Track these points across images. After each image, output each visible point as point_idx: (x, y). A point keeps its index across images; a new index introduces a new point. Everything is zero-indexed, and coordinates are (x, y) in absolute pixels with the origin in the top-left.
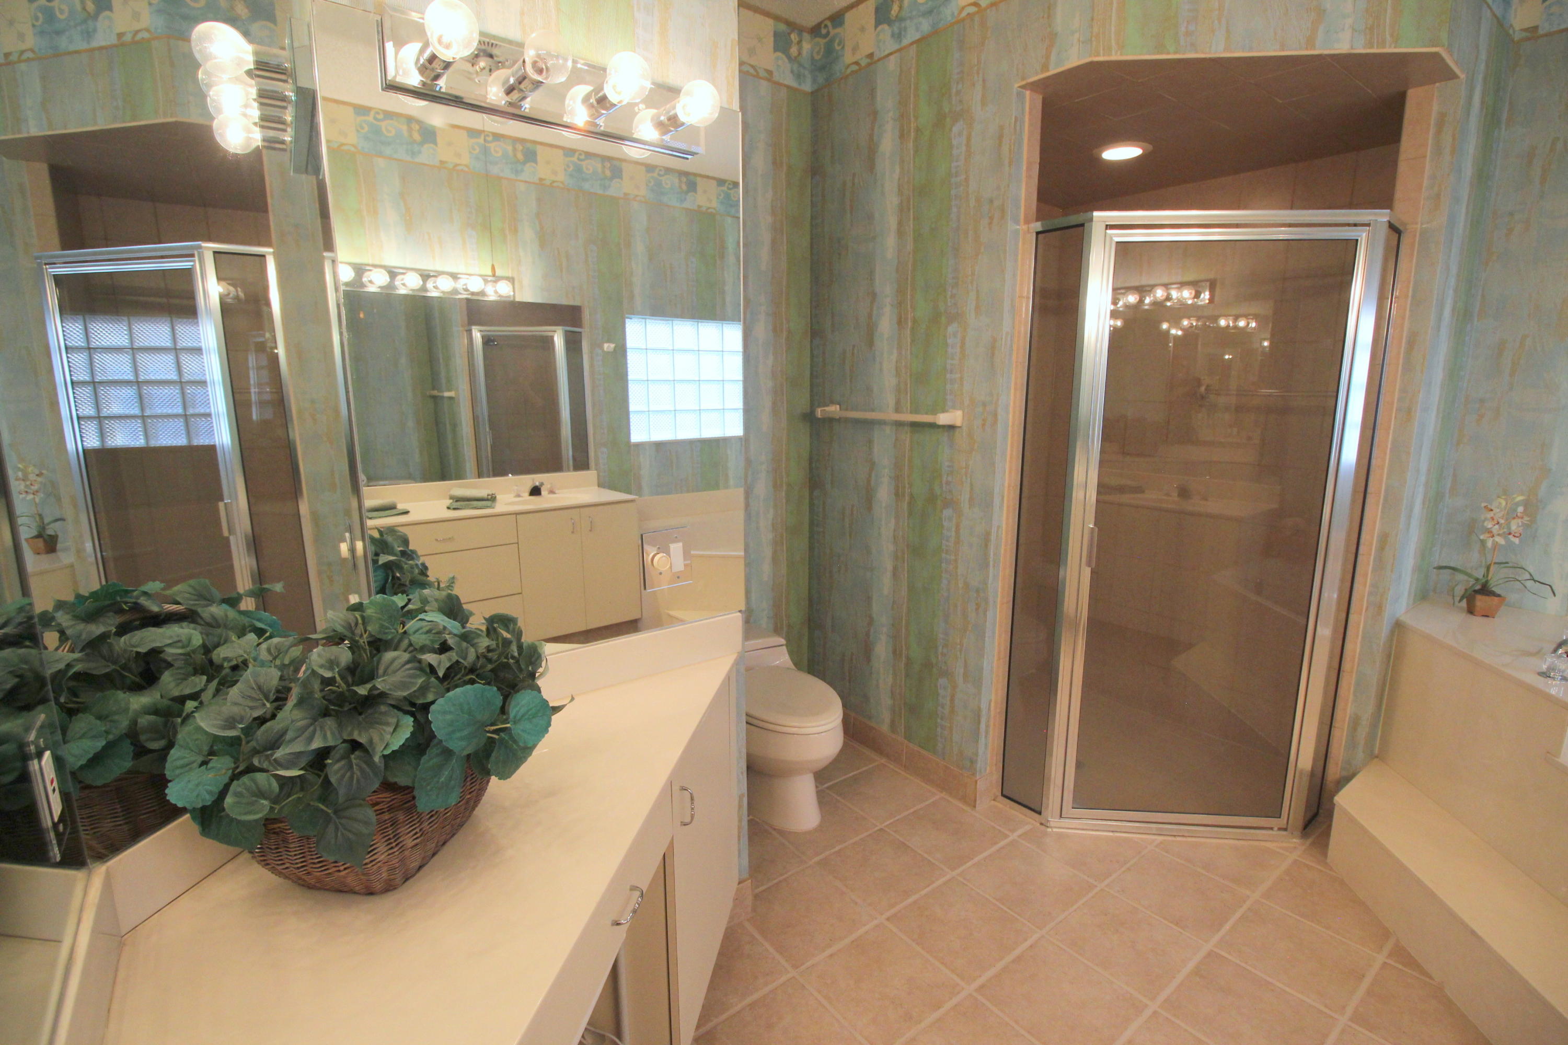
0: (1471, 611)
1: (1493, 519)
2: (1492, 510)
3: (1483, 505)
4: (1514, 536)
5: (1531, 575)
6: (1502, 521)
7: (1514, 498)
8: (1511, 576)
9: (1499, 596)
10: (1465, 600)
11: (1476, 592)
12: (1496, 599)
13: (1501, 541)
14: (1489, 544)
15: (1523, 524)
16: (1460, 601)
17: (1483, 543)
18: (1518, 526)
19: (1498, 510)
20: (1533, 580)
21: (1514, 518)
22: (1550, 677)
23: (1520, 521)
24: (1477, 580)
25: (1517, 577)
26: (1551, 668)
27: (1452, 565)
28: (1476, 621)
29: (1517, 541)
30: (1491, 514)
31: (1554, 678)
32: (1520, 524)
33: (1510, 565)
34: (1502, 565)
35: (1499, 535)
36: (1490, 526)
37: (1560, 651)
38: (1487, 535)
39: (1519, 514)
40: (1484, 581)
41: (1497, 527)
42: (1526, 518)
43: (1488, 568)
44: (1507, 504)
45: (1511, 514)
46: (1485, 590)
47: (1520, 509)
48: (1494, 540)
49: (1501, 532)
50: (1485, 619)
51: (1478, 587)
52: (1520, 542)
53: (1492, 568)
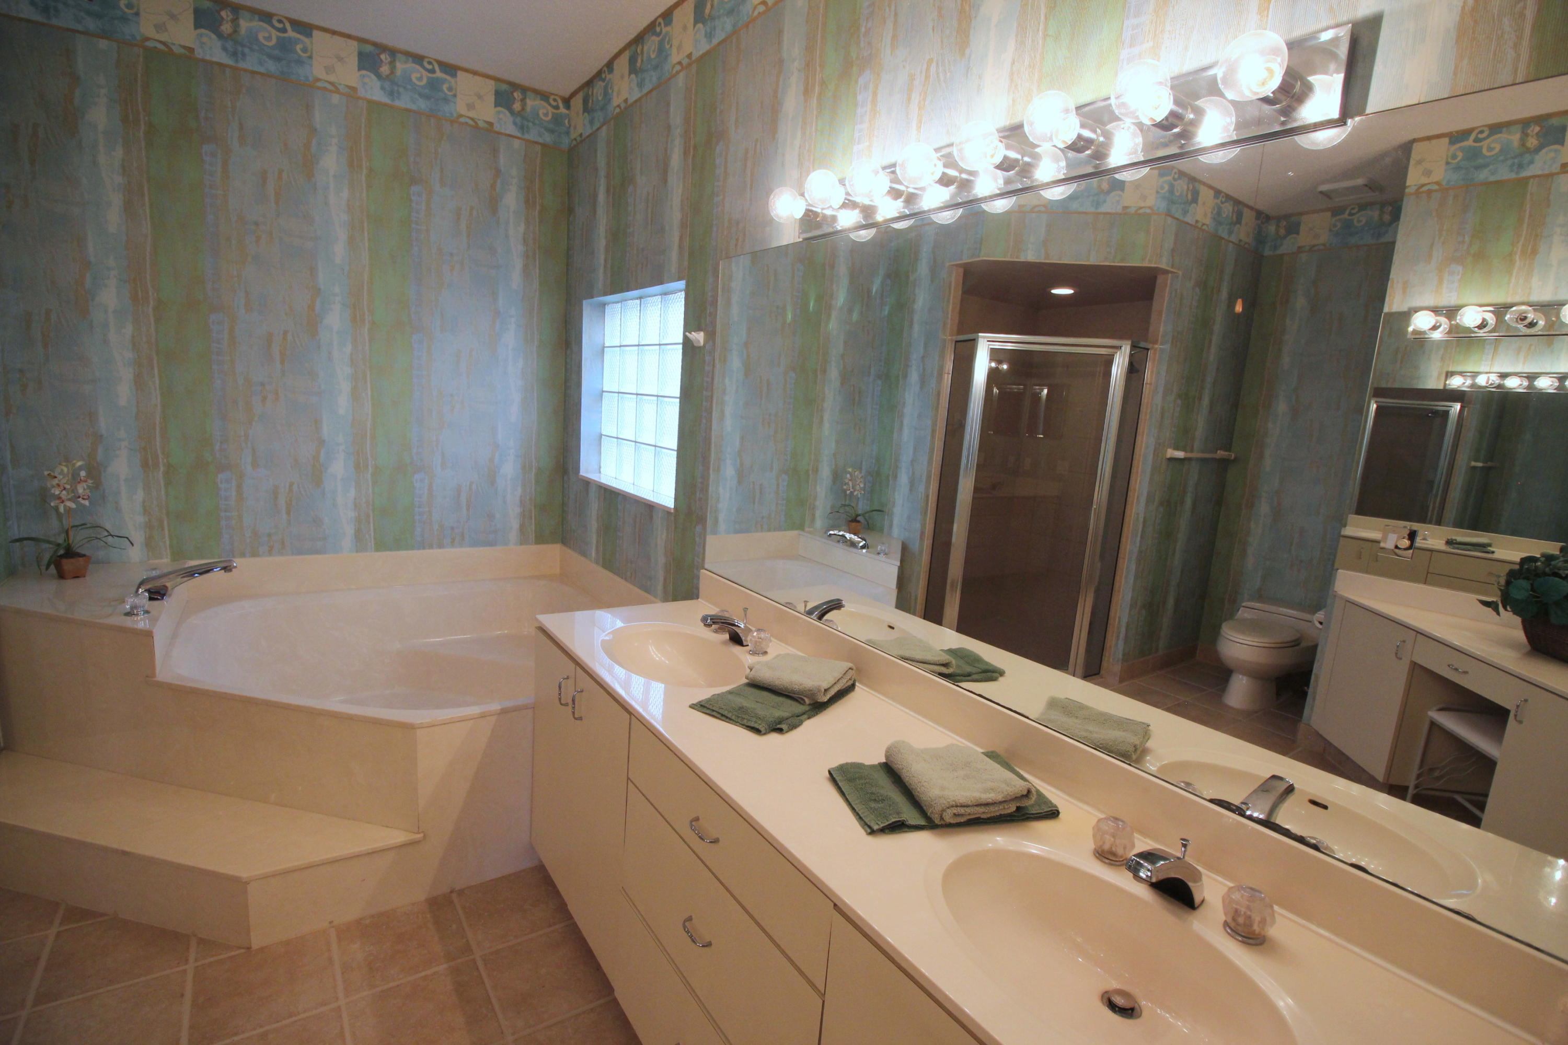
0: (61, 576)
1: (58, 485)
2: (56, 477)
3: (46, 473)
4: (84, 499)
5: (108, 531)
6: (68, 487)
7: (74, 464)
8: (92, 536)
9: (84, 555)
10: (52, 567)
11: (61, 556)
12: (81, 559)
13: (73, 506)
14: (62, 509)
15: (89, 487)
16: (47, 569)
17: (56, 509)
18: (84, 489)
19: (61, 477)
20: (111, 535)
21: (79, 482)
22: (134, 614)
23: (84, 485)
24: (59, 545)
25: (98, 536)
26: (133, 607)
27: (33, 535)
28: (69, 583)
29: (87, 503)
30: (55, 482)
31: (137, 615)
32: (86, 487)
33: (89, 525)
34: (80, 528)
35: (69, 500)
36: (57, 492)
37: (140, 590)
38: (57, 501)
39: (82, 478)
40: (65, 544)
41: (64, 492)
42: (90, 481)
43: (67, 532)
44: (68, 470)
45: (75, 479)
46: (70, 553)
47: (83, 474)
48: (65, 506)
49: (70, 497)
50: (77, 580)
51: (62, 552)
52: (90, 503)
53: (71, 533)
